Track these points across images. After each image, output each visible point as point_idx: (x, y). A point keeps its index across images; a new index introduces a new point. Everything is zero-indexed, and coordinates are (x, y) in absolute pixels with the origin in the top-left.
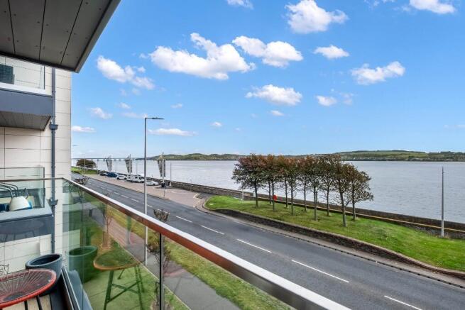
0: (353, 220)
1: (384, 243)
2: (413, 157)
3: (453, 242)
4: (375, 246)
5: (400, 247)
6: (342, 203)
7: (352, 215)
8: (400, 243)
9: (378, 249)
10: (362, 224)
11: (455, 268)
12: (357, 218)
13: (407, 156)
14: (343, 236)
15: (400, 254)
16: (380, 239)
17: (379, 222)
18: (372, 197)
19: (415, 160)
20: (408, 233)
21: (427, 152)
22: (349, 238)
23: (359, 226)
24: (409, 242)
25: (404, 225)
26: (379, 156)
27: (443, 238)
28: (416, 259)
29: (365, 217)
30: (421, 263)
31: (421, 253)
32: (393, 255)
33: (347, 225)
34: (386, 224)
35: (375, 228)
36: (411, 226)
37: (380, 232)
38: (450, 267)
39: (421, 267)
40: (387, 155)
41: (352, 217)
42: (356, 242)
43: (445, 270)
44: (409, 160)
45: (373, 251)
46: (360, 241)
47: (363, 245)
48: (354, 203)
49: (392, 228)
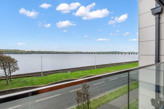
0: (11, 81)
1: (28, 84)
2: (22, 52)
3: (45, 77)
4: (25, 87)
5: (33, 84)
6: (6, 74)
7: (10, 79)
8: (33, 83)
9: (26, 88)
10: (16, 81)
11: (48, 83)
12: (12, 80)
13: (20, 52)
14: (10, 89)
15: (34, 86)
16: (26, 84)
17: (22, 78)
18: (19, 69)
19: (23, 54)
20: (33, 78)
21: (27, 51)
22: (13, 89)
23: (15, 82)
24: (35, 81)
25: (31, 76)
26: (8, 52)
27: (42, 77)
28: (39, 85)
29: (15, 78)
30: (40, 86)
31: (39, 83)
32: (32, 87)
33: (9, 84)
34: (25, 78)
35: (22, 81)
36: (33, 76)
37: (24, 81)
38: (47, 83)
39: (41, 87)
40: (12, 52)
41: (10, 80)
42: (17, 89)
43: (46, 85)
44: (20, 54)
45: (25, 89)
46: (19, 88)
47: (20, 89)
48: (10, 73)
49: (27, 79)
